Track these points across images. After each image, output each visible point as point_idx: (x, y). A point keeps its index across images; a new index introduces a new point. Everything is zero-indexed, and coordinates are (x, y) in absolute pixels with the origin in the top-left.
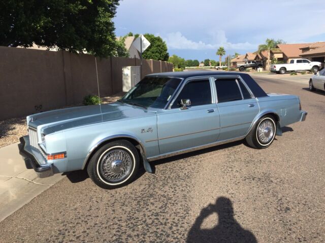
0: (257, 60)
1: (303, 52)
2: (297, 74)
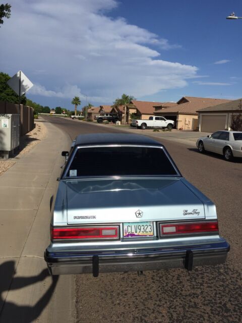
1: (156, 110)
2: (159, 130)
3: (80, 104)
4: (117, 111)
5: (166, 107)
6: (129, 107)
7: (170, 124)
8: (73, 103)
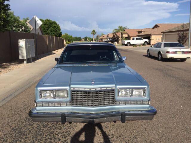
0: (114, 38)
1: (138, 34)
2: (137, 46)
3: (96, 34)
4: (116, 36)
5: (144, 32)
6: (122, 33)
7: (146, 42)
8: (92, 34)
